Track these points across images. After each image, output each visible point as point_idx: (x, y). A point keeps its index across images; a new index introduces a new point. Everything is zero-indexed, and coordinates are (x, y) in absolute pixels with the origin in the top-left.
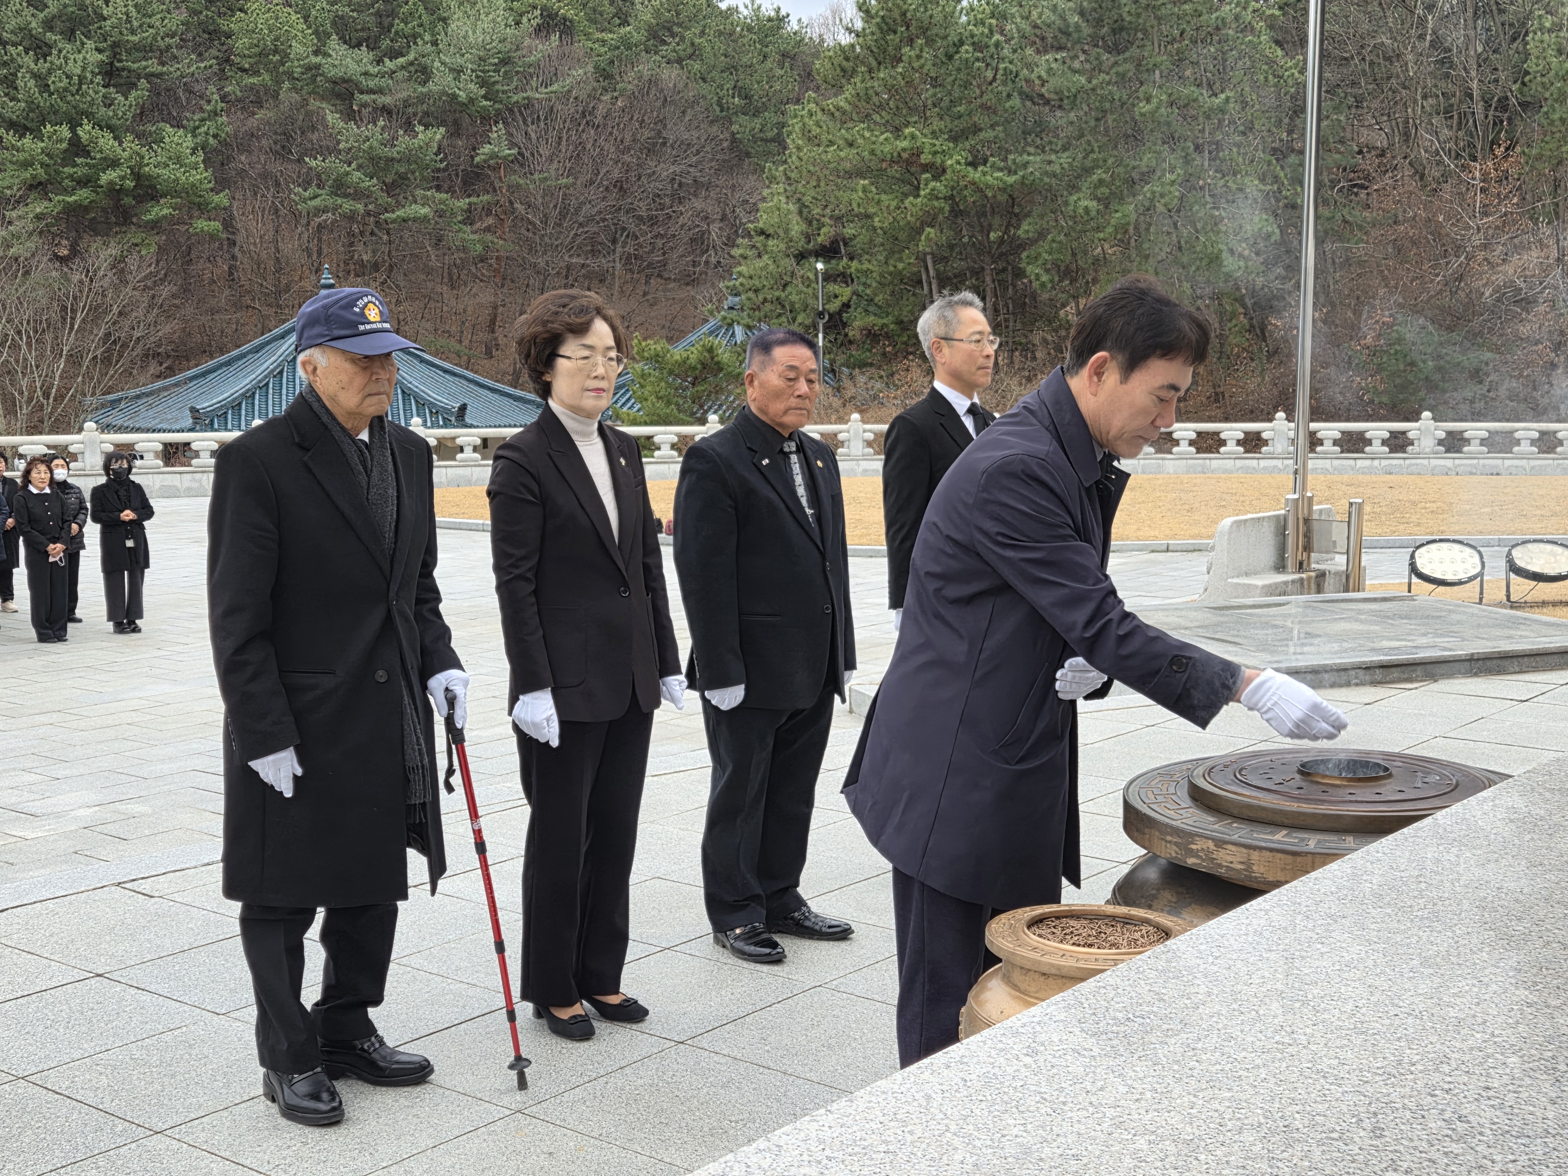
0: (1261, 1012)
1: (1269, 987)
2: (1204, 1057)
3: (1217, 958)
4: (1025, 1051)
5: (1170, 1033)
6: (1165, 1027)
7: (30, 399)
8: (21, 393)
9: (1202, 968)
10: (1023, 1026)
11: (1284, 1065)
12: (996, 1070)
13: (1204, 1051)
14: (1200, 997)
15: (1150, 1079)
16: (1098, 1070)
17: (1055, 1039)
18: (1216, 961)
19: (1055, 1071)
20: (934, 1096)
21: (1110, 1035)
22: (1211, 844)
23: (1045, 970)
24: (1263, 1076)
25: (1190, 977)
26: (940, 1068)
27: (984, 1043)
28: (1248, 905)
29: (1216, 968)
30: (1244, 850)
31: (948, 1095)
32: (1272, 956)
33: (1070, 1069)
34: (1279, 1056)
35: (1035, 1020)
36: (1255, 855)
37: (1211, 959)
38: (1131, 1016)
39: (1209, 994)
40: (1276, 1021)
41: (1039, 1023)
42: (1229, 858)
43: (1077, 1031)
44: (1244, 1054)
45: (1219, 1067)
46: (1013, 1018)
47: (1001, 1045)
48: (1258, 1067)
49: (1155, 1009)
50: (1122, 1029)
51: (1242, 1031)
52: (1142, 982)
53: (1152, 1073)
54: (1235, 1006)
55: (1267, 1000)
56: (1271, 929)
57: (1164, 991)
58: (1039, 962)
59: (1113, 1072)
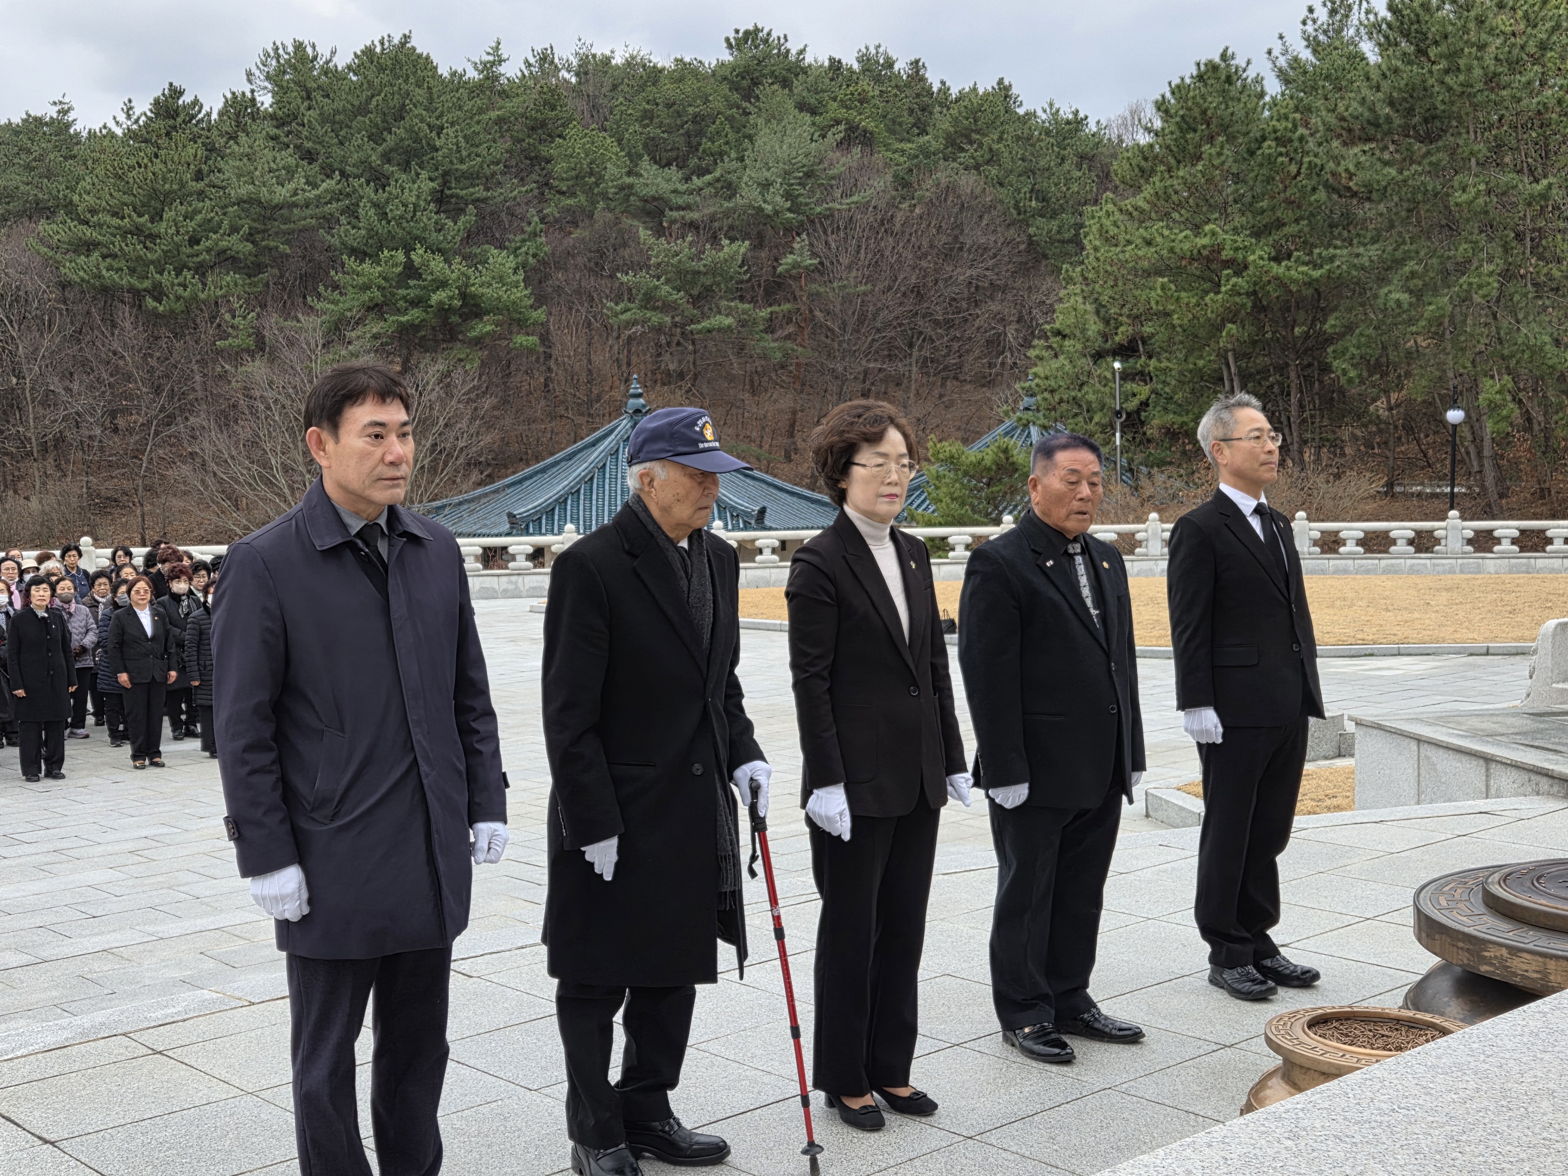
0: (1530, 1109)
1: (1541, 1086)
2: (1468, 1149)
3: (1488, 1057)
4: (1286, 1135)
5: (1435, 1125)
6: (1430, 1119)
9: (1472, 1065)
10: (1286, 1112)
11: (1550, 1159)
12: (1257, 1151)
13: (1468, 1143)
14: (1468, 1092)
15: (1411, 1167)
16: (1359, 1156)
17: (1318, 1124)
18: (1488, 1060)
19: (1315, 1154)
20: (1195, 1171)
21: (1374, 1124)
22: (1504, 952)
23: (1325, 1069)
24: (1527, 1169)
25: (1459, 1074)
26: (1201, 1146)
27: (1247, 1125)
28: (1525, 1007)
29: (1486, 1066)
30: (1540, 959)
31: (1208, 1171)
32: (1547, 1057)
33: (1330, 1154)
34: (1546, 1151)
35: (1299, 1106)
36: (1552, 965)
37: (1482, 1057)
38: (1395, 1107)
39: (1478, 1090)
40: (1545, 1118)
41: (1302, 1110)
42: (1525, 967)
43: (1340, 1119)
44: (1509, 1148)
45: (1481, 1159)
46: (1277, 1105)
47: (1263, 1129)
48: (1523, 1161)
49: (1421, 1102)
50: (1386, 1118)
51: (1509, 1127)
52: (1410, 1076)
53: (1413, 1161)
54: (1504, 1103)
55: (1537, 1098)
56: (1547, 1031)
57: (1431, 1085)
58: (1319, 1061)
59: (1374, 1158)
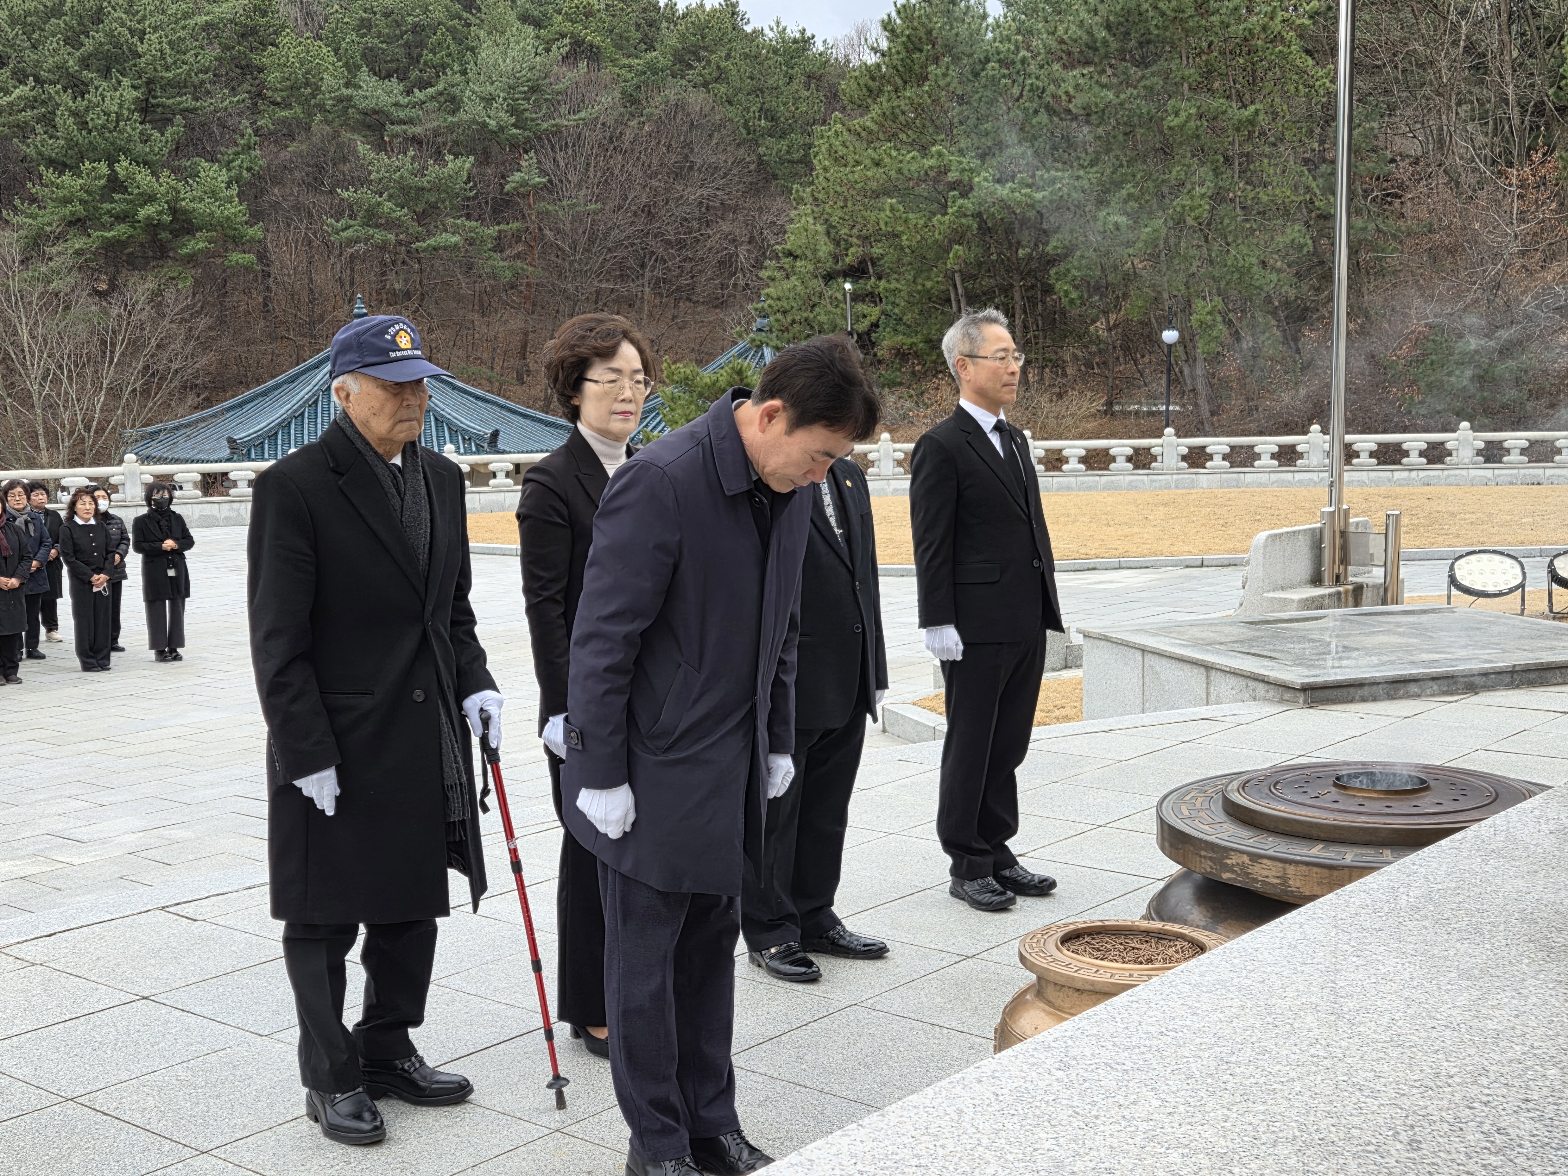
0: (1296, 1025)
1: (1304, 1000)
2: (1238, 1070)
3: (1250, 971)
4: (1057, 1065)
5: (1204, 1046)
6: (1198, 1040)
7: (72, 433)
8: (63, 426)
9: (1236, 980)
10: (1055, 1041)
11: (1319, 1078)
12: (1028, 1084)
13: (1238, 1064)
14: (1234, 1010)
15: (1183, 1093)
16: (1131, 1084)
17: (1087, 1052)
18: (1250, 975)
19: (1087, 1085)
20: (966, 1110)
21: (1143, 1049)
22: (1246, 859)
23: (1079, 985)
24: (1298, 1089)
25: (1224, 991)
26: (971, 1082)
27: (1016, 1057)
28: (1282, 919)
29: (1249, 982)
30: (1280, 865)
31: (980, 1109)
32: (1307, 969)
33: (1102, 1083)
34: (1314, 1069)
35: (1067, 1034)
36: (1291, 870)
37: (1244, 973)
38: (1163, 1030)
39: (1243, 1008)
40: (1311, 1034)
41: (1071, 1038)
42: (1265, 873)
43: (1109, 1045)
44: (1278, 1067)
45: (1253, 1080)
46: (1045, 1033)
47: (1032, 1060)
48: (1293, 1080)
49: (1188, 1023)
50: (1155, 1042)
51: (1276, 1045)
52: (1175, 996)
53: (1185, 1086)
54: (1269, 1019)
55: (1302, 1013)
56: (1305, 942)
57: (1197, 1005)
58: (1073, 978)
59: (1146, 1085)
